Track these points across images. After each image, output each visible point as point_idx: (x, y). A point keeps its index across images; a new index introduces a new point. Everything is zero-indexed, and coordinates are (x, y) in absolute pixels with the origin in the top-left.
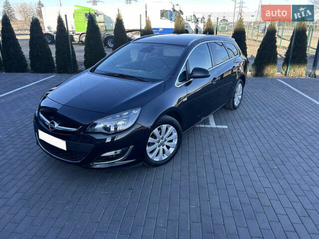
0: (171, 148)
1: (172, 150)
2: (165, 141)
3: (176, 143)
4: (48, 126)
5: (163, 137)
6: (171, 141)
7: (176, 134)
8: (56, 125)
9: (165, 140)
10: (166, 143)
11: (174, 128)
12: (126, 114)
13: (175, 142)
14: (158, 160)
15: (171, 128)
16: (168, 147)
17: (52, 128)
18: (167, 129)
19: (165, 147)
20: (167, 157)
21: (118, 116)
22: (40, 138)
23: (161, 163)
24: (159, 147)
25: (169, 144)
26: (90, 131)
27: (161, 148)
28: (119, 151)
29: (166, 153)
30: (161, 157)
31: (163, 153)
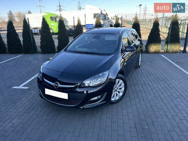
0: (120, 93)
1: (121, 94)
3: (124, 90)
4: (53, 86)
5: (116, 87)
6: (121, 89)
7: (124, 84)
9: (118, 88)
10: (118, 90)
12: (101, 74)
13: (123, 89)
14: (114, 100)
15: (121, 81)
16: (119, 92)
18: (119, 82)
19: (117, 92)
20: (119, 98)
21: (97, 76)
23: (116, 101)
24: (114, 92)
25: (119, 90)
27: (115, 92)
28: (99, 97)
29: (118, 96)
30: (116, 98)
31: (117, 96)
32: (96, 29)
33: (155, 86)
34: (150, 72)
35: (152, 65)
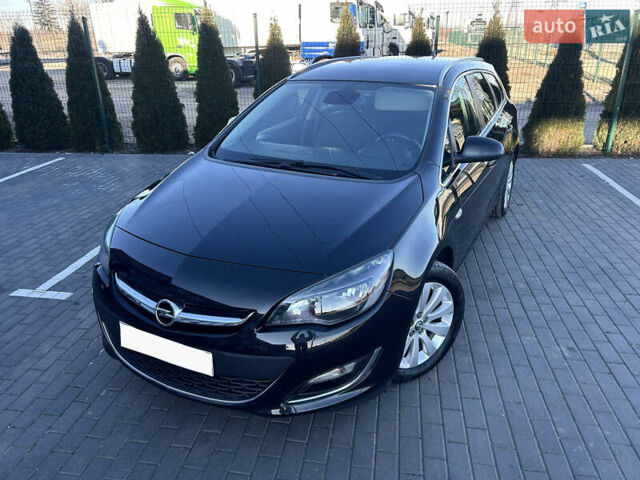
0: (436, 337)
1: (438, 341)
2: (425, 322)
3: (449, 325)
4: (152, 316)
5: (421, 313)
6: (438, 320)
7: (451, 303)
8: (178, 312)
9: (426, 319)
10: (428, 325)
11: (447, 290)
12: (357, 270)
13: (447, 322)
14: (408, 366)
15: (441, 290)
16: (429, 333)
17: (167, 320)
18: (431, 292)
19: (424, 335)
20: (427, 357)
21: (341, 277)
22: (124, 344)
23: (415, 372)
24: (412, 336)
25: (432, 327)
26: (278, 322)
27: (416, 337)
28: (349, 367)
29: (424, 347)
30: (416, 359)
31: (421, 348)
32: (341, 64)
33: (573, 299)
34: (545, 237)
35: (553, 206)
